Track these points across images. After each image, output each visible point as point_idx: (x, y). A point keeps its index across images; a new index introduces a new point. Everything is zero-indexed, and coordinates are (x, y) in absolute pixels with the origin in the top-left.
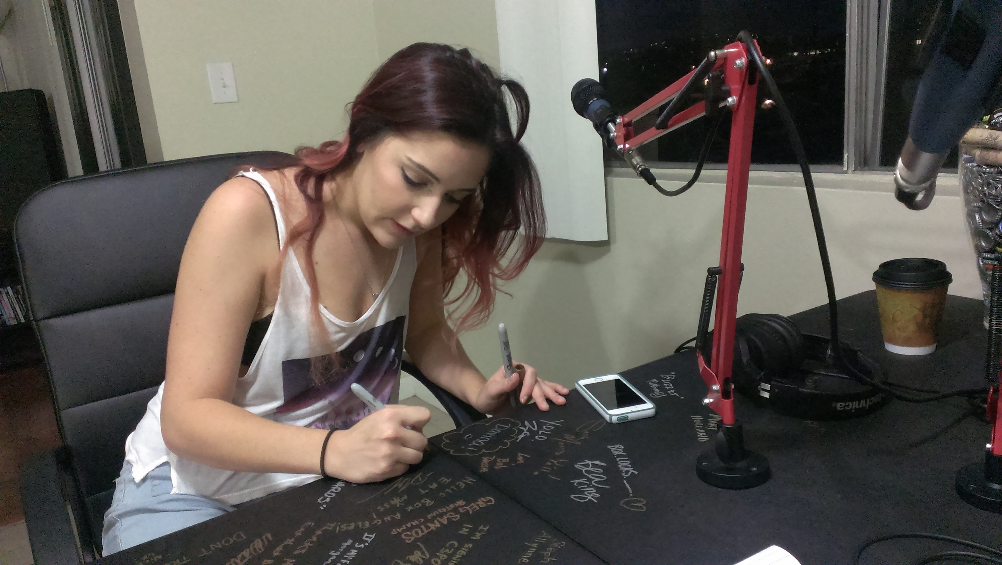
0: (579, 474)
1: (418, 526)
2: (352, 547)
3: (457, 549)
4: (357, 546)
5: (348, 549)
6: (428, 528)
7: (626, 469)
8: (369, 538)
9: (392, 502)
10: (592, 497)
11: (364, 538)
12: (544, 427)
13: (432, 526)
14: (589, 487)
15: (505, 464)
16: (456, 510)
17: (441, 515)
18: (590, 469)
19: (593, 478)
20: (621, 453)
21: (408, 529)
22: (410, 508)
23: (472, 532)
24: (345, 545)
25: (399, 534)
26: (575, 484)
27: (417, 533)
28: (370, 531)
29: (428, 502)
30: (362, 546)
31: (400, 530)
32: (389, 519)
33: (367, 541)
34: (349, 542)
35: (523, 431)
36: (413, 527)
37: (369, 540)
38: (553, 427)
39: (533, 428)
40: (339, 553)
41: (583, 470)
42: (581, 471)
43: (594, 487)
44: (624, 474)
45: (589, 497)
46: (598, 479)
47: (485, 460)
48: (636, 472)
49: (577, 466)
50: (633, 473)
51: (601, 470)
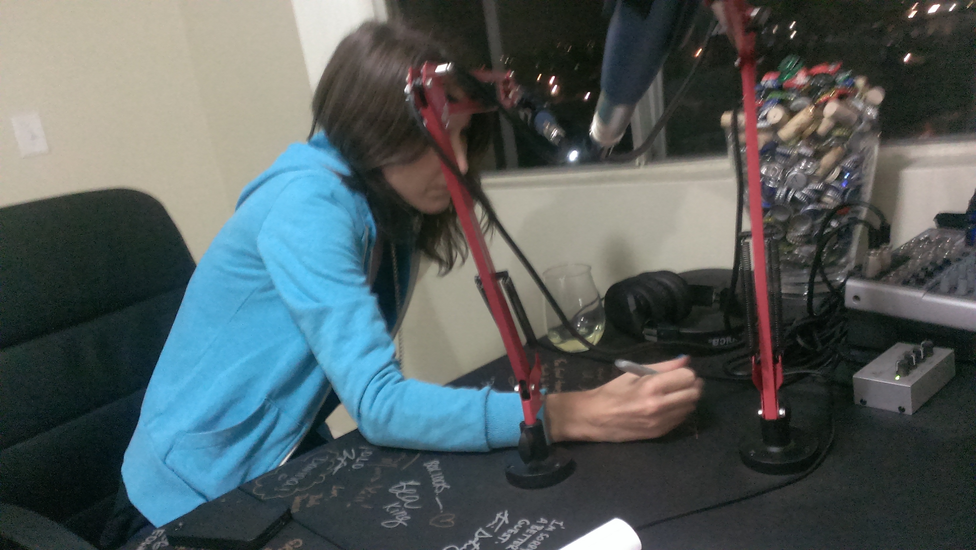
0: (392, 498)
7: (438, 485)
10: (404, 521)
14: (400, 509)
15: (317, 500)
18: (404, 491)
19: (406, 500)
20: (436, 469)
26: (387, 510)
35: (340, 461)
39: (349, 457)
41: (397, 493)
42: (394, 495)
43: (407, 510)
44: (437, 491)
45: (400, 521)
46: (409, 501)
47: (298, 500)
48: (449, 487)
49: (391, 490)
50: (445, 489)
51: (415, 491)
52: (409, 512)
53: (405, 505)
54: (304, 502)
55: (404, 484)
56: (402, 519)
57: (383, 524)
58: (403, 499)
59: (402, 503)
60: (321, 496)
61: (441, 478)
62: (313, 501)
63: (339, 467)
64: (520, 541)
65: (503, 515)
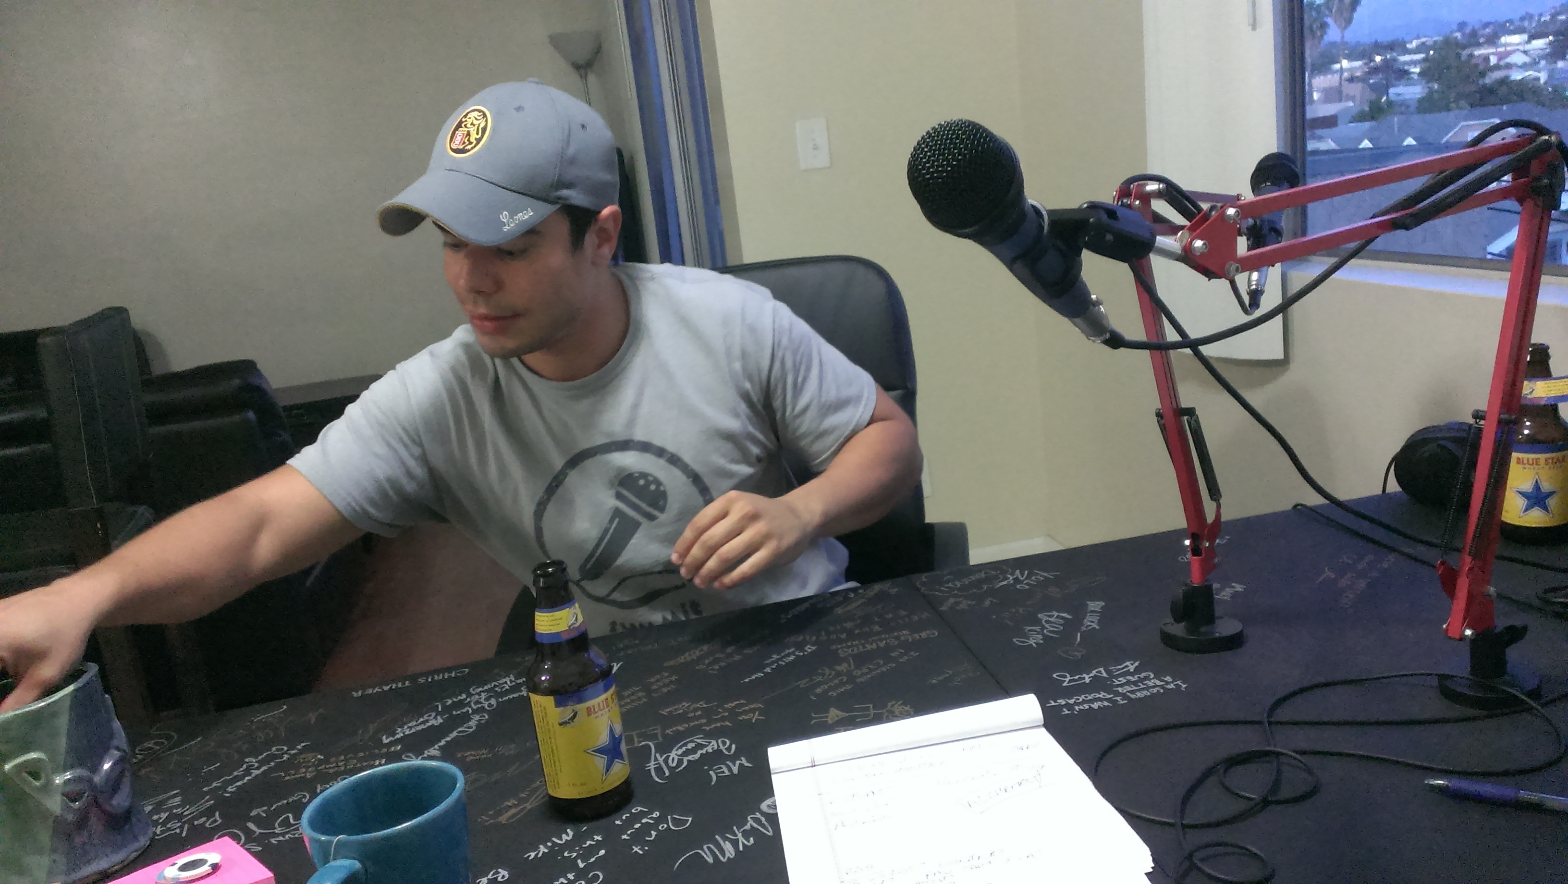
0: (1038, 622)
1: (856, 645)
2: (793, 653)
3: (879, 666)
4: (797, 653)
5: (788, 655)
6: (864, 647)
7: (1089, 623)
8: (809, 649)
9: (845, 625)
10: (1035, 643)
11: (806, 648)
12: (1033, 578)
13: (869, 647)
14: (1038, 633)
15: (969, 605)
16: (897, 638)
17: (881, 640)
18: (1052, 619)
19: (1048, 627)
20: (1096, 609)
21: (848, 647)
22: (857, 632)
23: (901, 655)
24: (787, 651)
25: (837, 649)
26: (1026, 630)
27: (853, 651)
28: (813, 645)
29: (877, 628)
30: (802, 654)
31: (839, 646)
32: (835, 637)
33: (806, 651)
34: (793, 650)
35: (1009, 578)
36: (852, 646)
37: (810, 650)
38: (1042, 579)
39: (1020, 577)
40: (779, 657)
41: (1045, 619)
42: (1041, 620)
43: (1043, 635)
44: (1083, 628)
45: (1032, 642)
46: (1052, 629)
47: (952, 600)
48: (1097, 627)
49: (1039, 616)
50: (1094, 628)
51: (1062, 621)
52: (1045, 638)
53: (1045, 631)
54: (957, 603)
55: (1056, 614)
56: (1035, 641)
57: (1014, 640)
58: (1047, 626)
59: (1043, 628)
60: (974, 602)
61: (1096, 619)
62: (964, 605)
63: (1005, 583)
64: (1132, 688)
65: (1132, 664)
